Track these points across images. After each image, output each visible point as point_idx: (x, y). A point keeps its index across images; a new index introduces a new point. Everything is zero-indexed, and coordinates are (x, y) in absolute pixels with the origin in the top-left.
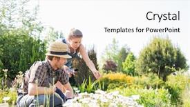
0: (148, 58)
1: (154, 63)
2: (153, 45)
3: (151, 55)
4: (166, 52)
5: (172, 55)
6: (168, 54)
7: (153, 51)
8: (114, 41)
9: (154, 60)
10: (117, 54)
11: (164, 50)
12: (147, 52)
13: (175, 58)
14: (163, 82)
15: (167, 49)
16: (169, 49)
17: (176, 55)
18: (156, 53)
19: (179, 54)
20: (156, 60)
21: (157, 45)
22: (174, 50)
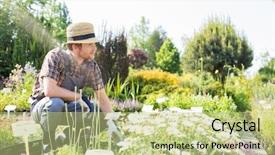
0: (201, 50)
1: (208, 58)
2: (209, 31)
3: (205, 46)
4: (227, 43)
5: (236, 47)
6: (230, 46)
7: (208, 40)
8: (143, 21)
9: (209, 54)
10: (146, 39)
11: (224, 39)
12: (199, 42)
13: (239, 52)
14: (221, 85)
15: (228, 39)
16: (231, 39)
17: (240, 47)
18: (212, 43)
19: (245, 46)
20: (212, 53)
21: (214, 32)
22: (238, 41)
